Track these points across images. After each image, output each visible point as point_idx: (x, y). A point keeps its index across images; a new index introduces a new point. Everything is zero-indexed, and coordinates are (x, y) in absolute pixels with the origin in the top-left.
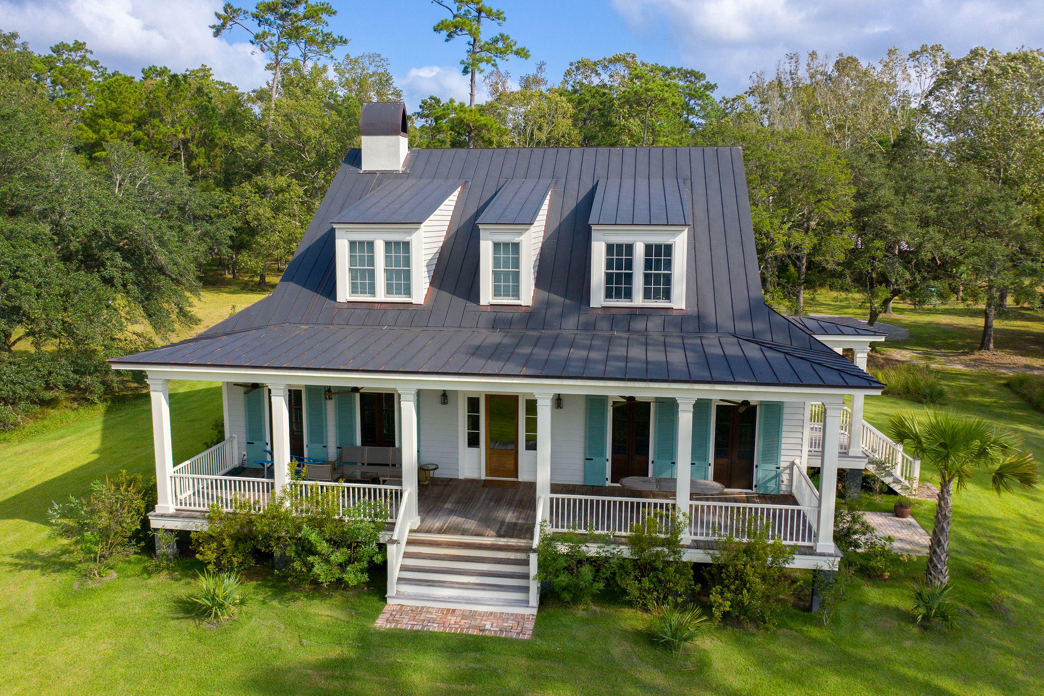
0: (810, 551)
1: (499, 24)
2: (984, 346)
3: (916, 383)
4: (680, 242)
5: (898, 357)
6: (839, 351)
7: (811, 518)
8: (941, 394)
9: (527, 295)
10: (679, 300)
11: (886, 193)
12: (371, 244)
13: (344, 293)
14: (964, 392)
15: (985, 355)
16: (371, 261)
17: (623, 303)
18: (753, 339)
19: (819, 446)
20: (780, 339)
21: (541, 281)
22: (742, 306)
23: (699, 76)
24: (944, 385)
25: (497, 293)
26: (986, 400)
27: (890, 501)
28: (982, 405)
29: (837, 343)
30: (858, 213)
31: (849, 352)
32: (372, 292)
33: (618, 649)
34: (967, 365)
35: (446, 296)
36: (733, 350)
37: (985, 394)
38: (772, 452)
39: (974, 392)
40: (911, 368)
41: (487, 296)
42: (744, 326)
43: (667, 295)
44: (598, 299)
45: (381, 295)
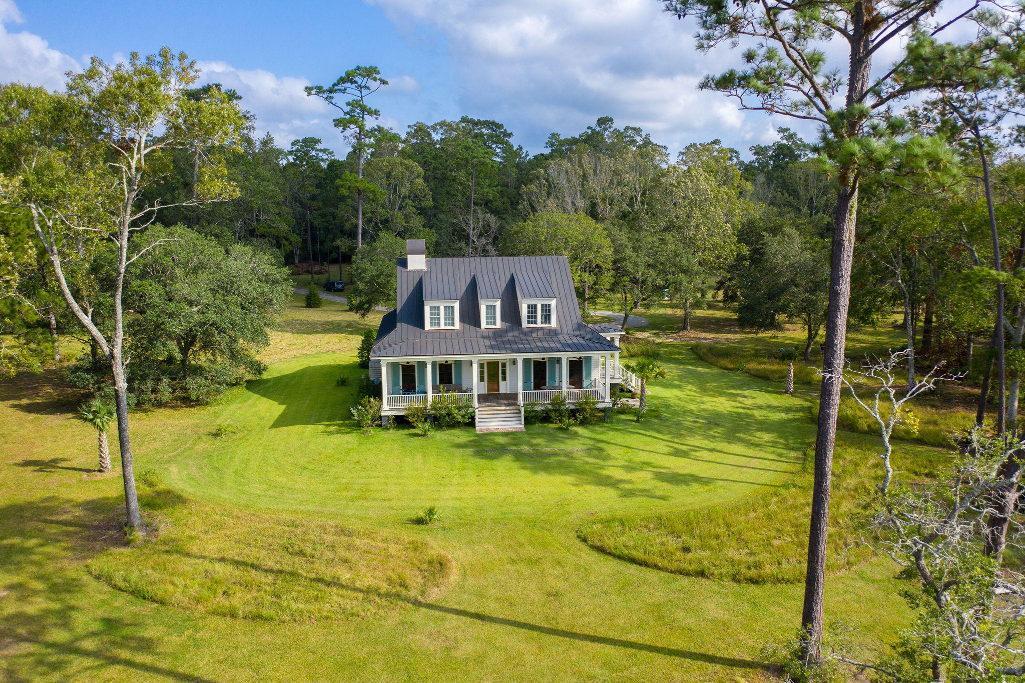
0: (603, 402)
1: (377, 118)
2: (685, 328)
3: (647, 350)
4: (553, 303)
5: (641, 337)
6: (609, 339)
7: (602, 393)
8: (658, 355)
9: (499, 324)
10: (554, 323)
11: (629, 252)
12: (438, 308)
13: (428, 326)
14: (671, 353)
15: (685, 333)
16: (439, 313)
17: (533, 325)
18: (581, 336)
19: (604, 376)
20: (589, 336)
21: (502, 319)
22: (575, 326)
23: (500, 126)
24: (662, 351)
25: (487, 324)
26: (680, 357)
27: (630, 394)
28: (678, 359)
29: (608, 336)
30: (614, 262)
31: (613, 340)
32: (439, 325)
33: (552, 431)
34: (675, 339)
35: (467, 326)
36: (575, 341)
37: (680, 354)
38: (589, 375)
39: (675, 353)
40: (647, 342)
41: (484, 325)
42: (578, 333)
43: (549, 322)
44: (525, 324)
45: (442, 327)
